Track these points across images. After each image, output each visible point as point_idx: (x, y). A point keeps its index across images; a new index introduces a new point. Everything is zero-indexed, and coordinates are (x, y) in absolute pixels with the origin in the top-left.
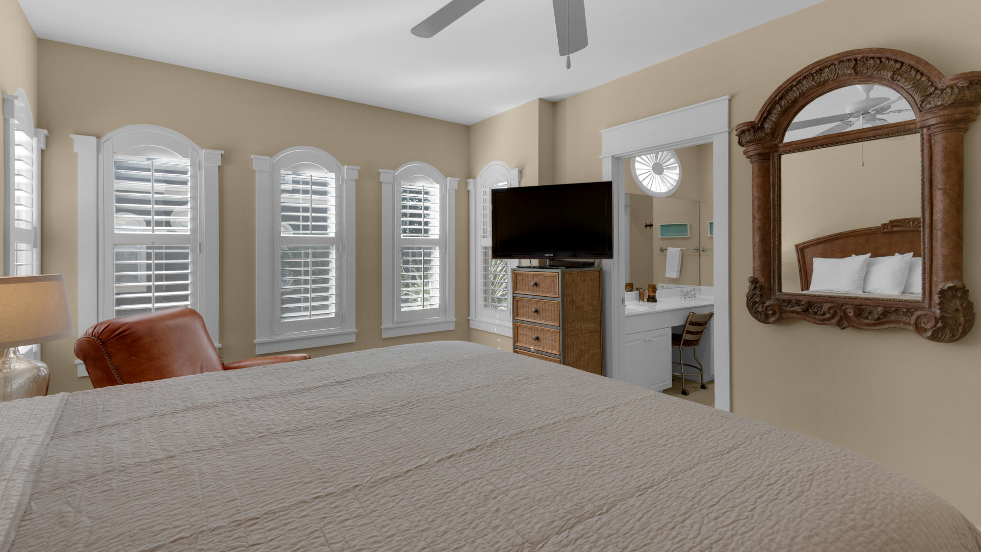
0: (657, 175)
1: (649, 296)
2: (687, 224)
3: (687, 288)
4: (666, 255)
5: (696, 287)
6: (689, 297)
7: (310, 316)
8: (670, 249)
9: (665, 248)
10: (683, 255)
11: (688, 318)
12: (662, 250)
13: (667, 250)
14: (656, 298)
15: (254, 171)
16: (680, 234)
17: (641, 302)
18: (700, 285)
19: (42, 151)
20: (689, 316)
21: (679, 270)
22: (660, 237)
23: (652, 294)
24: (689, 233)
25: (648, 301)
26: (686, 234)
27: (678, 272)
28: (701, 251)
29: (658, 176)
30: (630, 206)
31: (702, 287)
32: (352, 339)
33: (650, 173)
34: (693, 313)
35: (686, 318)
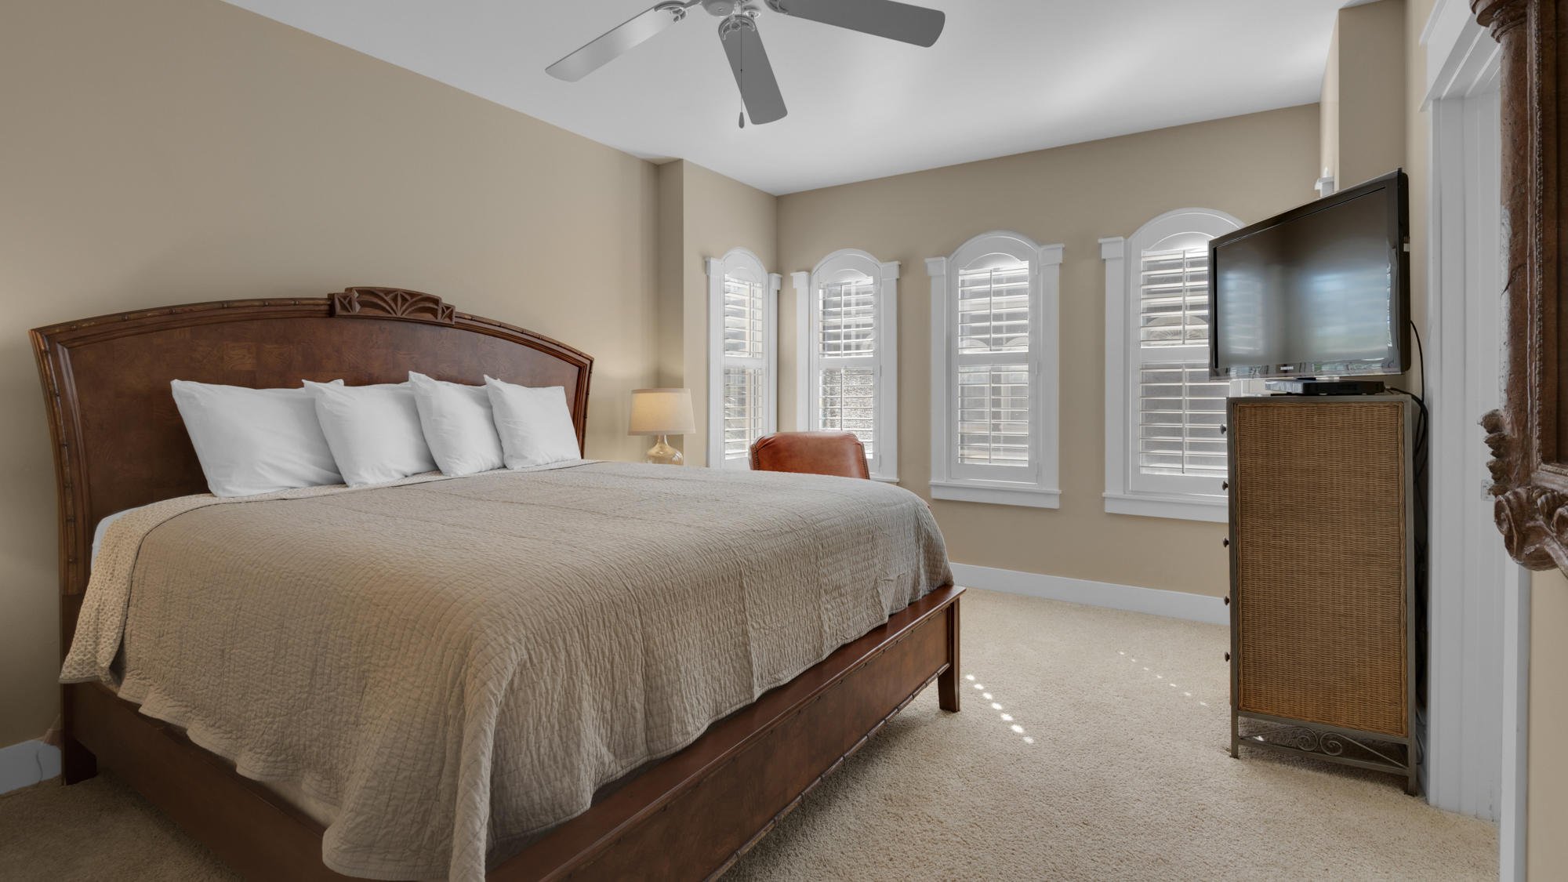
7: (990, 460)
15: (930, 277)
19: (778, 291)
32: (1054, 504)
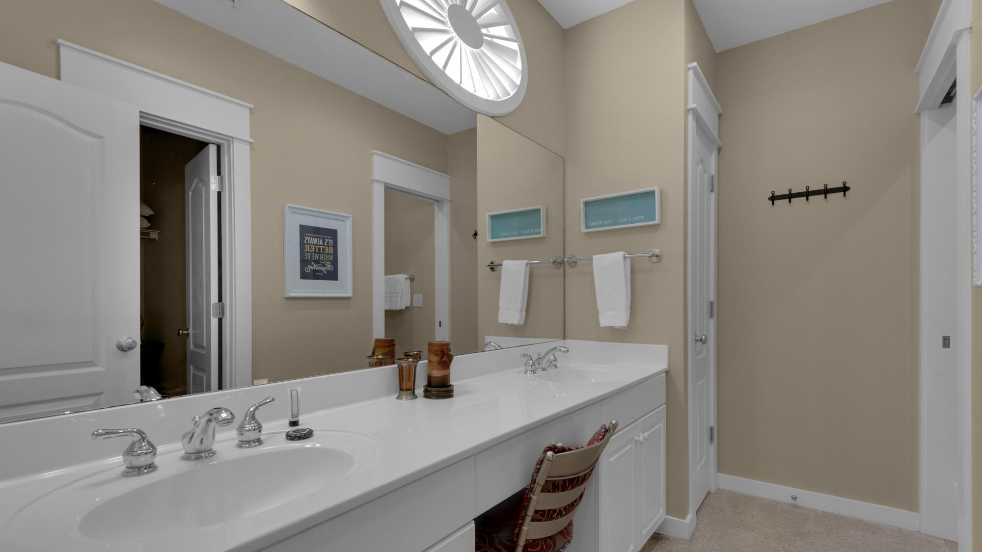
0: (464, 45)
1: (430, 378)
2: (539, 210)
3: (539, 346)
4: (499, 278)
5: (558, 343)
6: (544, 369)
8: (506, 263)
9: (498, 263)
10: (532, 277)
11: (538, 471)
12: (493, 267)
13: (501, 265)
14: (452, 382)
16: (526, 232)
17: (406, 403)
18: (564, 338)
20: (541, 462)
21: (525, 308)
22: (489, 240)
23: (437, 373)
24: (543, 229)
25: (428, 394)
26: (536, 230)
27: (521, 311)
28: (566, 264)
29: (468, 48)
30: (450, 201)
31: (569, 343)
33: (450, 45)
34: (554, 449)
35: (533, 466)
